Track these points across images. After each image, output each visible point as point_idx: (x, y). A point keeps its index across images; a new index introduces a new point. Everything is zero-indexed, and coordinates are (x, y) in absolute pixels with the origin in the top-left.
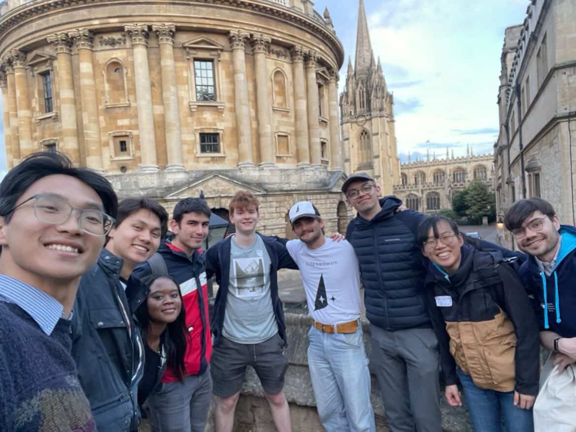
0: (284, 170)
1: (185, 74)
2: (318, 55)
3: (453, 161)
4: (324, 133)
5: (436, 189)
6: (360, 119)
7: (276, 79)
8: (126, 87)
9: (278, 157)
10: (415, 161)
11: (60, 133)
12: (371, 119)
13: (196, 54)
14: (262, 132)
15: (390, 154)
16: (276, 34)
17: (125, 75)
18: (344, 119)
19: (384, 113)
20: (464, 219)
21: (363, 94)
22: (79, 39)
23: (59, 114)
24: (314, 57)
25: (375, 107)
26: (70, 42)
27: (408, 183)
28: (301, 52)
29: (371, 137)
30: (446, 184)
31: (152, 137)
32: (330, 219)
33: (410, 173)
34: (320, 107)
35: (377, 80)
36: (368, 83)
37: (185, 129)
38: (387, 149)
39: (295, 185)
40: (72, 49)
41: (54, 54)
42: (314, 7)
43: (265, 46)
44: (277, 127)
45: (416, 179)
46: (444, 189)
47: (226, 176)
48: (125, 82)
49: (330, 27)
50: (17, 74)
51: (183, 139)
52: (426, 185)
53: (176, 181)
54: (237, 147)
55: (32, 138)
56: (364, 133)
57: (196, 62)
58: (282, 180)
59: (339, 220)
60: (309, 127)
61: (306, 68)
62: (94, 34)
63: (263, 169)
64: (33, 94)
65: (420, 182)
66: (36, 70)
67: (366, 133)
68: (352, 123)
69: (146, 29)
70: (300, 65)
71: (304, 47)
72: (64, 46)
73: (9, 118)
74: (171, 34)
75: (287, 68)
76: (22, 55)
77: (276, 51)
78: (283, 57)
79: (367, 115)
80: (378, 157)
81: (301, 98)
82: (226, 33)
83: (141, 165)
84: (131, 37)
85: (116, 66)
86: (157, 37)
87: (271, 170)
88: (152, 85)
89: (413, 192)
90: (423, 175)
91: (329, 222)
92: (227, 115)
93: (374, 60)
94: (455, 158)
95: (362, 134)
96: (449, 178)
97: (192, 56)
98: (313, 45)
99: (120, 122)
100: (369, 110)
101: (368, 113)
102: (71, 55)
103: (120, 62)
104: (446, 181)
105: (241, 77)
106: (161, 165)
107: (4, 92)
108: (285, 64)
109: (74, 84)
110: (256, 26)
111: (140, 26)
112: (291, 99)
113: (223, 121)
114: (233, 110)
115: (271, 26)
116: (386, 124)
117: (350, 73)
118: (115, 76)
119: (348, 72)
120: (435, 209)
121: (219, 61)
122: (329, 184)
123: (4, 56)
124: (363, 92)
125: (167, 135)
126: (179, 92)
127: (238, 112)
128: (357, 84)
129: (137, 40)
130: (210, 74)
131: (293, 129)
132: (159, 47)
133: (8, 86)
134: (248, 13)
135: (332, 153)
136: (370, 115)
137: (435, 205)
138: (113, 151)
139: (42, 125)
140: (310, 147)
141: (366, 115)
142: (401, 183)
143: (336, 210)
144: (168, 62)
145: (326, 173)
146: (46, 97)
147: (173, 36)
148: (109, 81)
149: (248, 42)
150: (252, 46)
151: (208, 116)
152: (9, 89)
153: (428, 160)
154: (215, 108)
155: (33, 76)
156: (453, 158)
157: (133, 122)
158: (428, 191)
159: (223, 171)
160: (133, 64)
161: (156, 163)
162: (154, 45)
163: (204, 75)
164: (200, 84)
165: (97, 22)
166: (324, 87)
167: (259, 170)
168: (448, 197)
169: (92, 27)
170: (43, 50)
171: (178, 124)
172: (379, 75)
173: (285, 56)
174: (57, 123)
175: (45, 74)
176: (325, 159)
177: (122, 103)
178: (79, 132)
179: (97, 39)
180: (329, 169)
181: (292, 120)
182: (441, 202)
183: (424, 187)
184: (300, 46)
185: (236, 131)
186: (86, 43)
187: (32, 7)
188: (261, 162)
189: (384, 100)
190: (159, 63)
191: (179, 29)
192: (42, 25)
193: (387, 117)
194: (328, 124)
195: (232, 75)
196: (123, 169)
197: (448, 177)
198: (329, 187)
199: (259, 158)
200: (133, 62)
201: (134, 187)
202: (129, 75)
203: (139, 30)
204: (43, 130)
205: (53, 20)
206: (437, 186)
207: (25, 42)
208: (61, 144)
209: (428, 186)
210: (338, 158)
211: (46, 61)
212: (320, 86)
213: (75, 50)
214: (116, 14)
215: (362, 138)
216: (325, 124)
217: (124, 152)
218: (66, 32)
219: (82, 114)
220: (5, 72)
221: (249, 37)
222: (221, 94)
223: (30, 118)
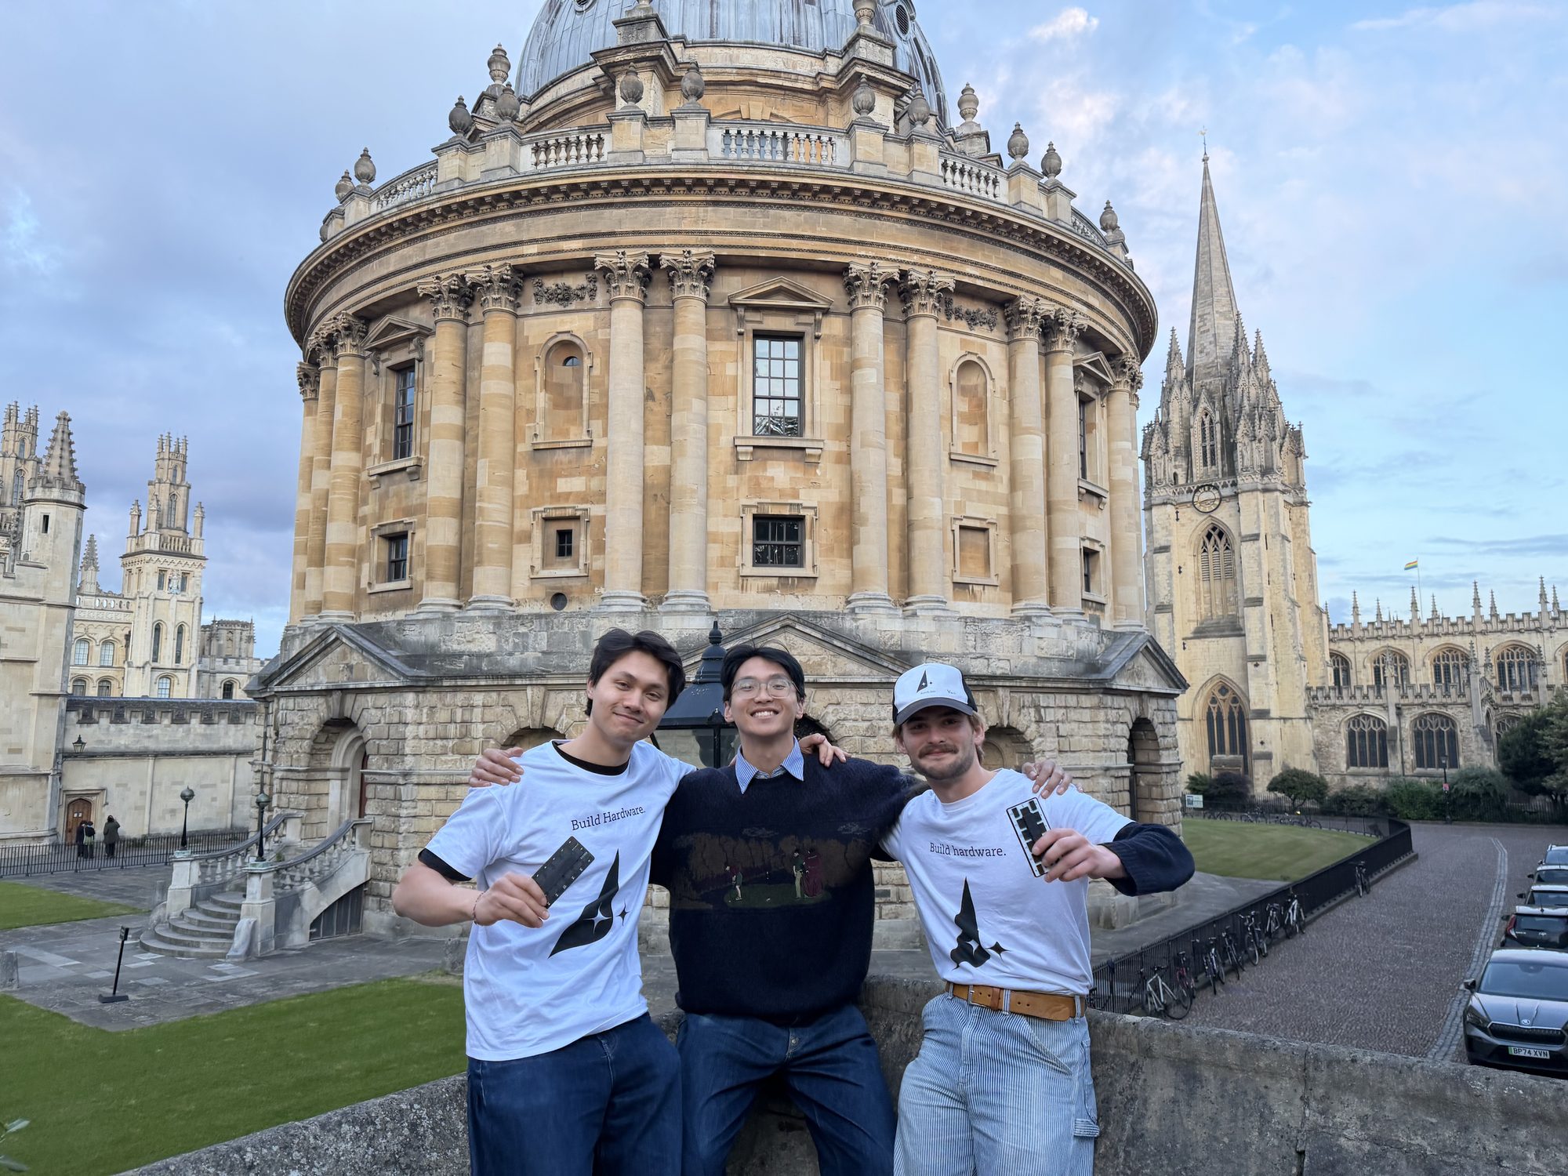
0: (974, 620)
1: (730, 370)
2: (1082, 322)
3: (1495, 626)
4: (1093, 525)
5: (1445, 705)
6: (1204, 496)
7: (962, 383)
8: (585, 402)
9: (956, 584)
10: (1373, 619)
11: (421, 509)
12: (1236, 495)
13: (761, 322)
14: (918, 515)
15: (1295, 597)
16: (969, 270)
17: (586, 372)
18: (1155, 494)
19: (1275, 480)
20: (1539, 802)
21: (1212, 429)
22: (488, 288)
23: (423, 464)
24: (1071, 326)
25: (1247, 463)
26: (467, 295)
27: (1353, 683)
28: (1035, 313)
29: (1236, 548)
30: (1476, 692)
31: (636, 522)
32: (1107, 769)
33: (1361, 657)
34: (1083, 454)
35: (1253, 392)
36: (1227, 399)
37: (716, 505)
38: (1286, 583)
39: (1002, 664)
40: (470, 310)
41: (430, 324)
42: (1076, 203)
43: (939, 299)
44: (960, 505)
45: (1377, 671)
46: (1468, 705)
47: (815, 627)
48: (585, 388)
49: (1117, 251)
50: (341, 369)
51: (711, 529)
52: (1410, 692)
53: (685, 634)
54: (850, 554)
55: (355, 518)
56: (1215, 535)
57: (759, 342)
58: (965, 646)
59: (1134, 772)
60: (1049, 509)
61: (1047, 354)
62: (523, 277)
63: (914, 615)
64: (372, 414)
65: (1391, 682)
66: (384, 361)
67: (1221, 535)
68: (1178, 505)
69: (645, 265)
70: (1030, 347)
71: (1042, 301)
72: (452, 305)
73: (311, 466)
74: (705, 274)
75: (993, 354)
76: (359, 325)
77: (967, 313)
78: (986, 327)
79: (1225, 486)
80: (1258, 602)
81: (1027, 431)
82: (839, 271)
83: (602, 590)
84: (608, 282)
85: (567, 350)
86: (671, 281)
87: (936, 618)
88: (649, 396)
89: (1368, 711)
90: (1402, 662)
91: (1105, 776)
92: (829, 472)
93: (1244, 338)
94: (1503, 617)
95: (1209, 536)
96: (1483, 675)
97: (751, 327)
98: (1067, 295)
99: (564, 485)
100: (1232, 471)
101: (1229, 481)
102: (467, 325)
103: (578, 342)
104: (1475, 682)
105: (870, 377)
106: (650, 592)
107: (310, 412)
108: (989, 343)
109: (466, 394)
110: (917, 251)
111: (631, 258)
112: (1003, 435)
113: (815, 485)
114: (845, 459)
115: (957, 250)
116: (1283, 512)
117: (1173, 372)
118: (564, 374)
119: (1169, 370)
120: (1444, 767)
121: (818, 338)
122: (1107, 665)
123: (321, 329)
124: (1211, 421)
125: (674, 518)
126: (711, 413)
127: (856, 465)
128: (1195, 403)
129: (623, 288)
130: (792, 369)
131: (1004, 510)
132: (673, 307)
133: (320, 397)
134: (898, 220)
135: (1116, 581)
136: (1234, 484)
137: (1441, 753)
138: (538, 554)
139: (383, 487)
140: (1051, 562)
141: (1220, 484)
142: (1331, 683)
143: (1125, 745)
144: (691, 341)
145: (1095, 636)
146: (399, 423)
147: (708, 281)
148: (546, 385)
149: (895, 291)
150: (904, 301)
151: (780, 473)
152: (322, 403)
153: (1415, 618)
154: (798, 454)
155: (377, 374)
156: (1494, 615)
157: (595, 483)
158: (1418, 711)
159: (807, 613)
160: (607, 346)
161: (638, 587)
162: (663, 303)
163: (777, 371)
164: (766, 394)
165: (533, 249)
166: (1098, 403)
167: (905, 618)
168: (1484, 733)
169: (521, 261)
170: (406, 315)
171: (702, 491)
172: (1260, 380)
173: (992, 324)
174: (417, 484)
175: (403, 370)
176: (1093, 596)
177: (572, 438)
178: (465, 508)
179: (530, 289)
180: (1107, 625)
181: (1003, 488)
182: (1461, 747)
183: (1404, 696)
184: (1033, 298)
185: (849, 514)
186: (505, 296)
187: (394, 219)
188: (909, 596)
189: (1275, 446)
190: (670, 344)
191: (725, 264)
192: (410, 257)
193: (1283, 492)
194: (1107, 500)
195: (847, 373)
196: (559, 599)
197: (1482, 670)
198: (1106, 674)
199: (906, 583)
200: (609, 341)
201: (579, 646)
202: (596, 372)
203: (629, 266)
204: (383, 499)
205: (437, 245)
206: (1447, 694)
207: (368, 297)
208: (420, 535)
209: (1419, 696)
210: (1134, 593)
211: (408, 339)
212: (1084, 401)
213: (476, 312)
214: (578, 231)
215: (1210, 548)
216: (1095, 500)
217: (567, 559)
218: (460, 272)
219: (476, 462)
220: (318, 365)
221: (897, 278)
222: (817, 419)
223: (358, 471)
